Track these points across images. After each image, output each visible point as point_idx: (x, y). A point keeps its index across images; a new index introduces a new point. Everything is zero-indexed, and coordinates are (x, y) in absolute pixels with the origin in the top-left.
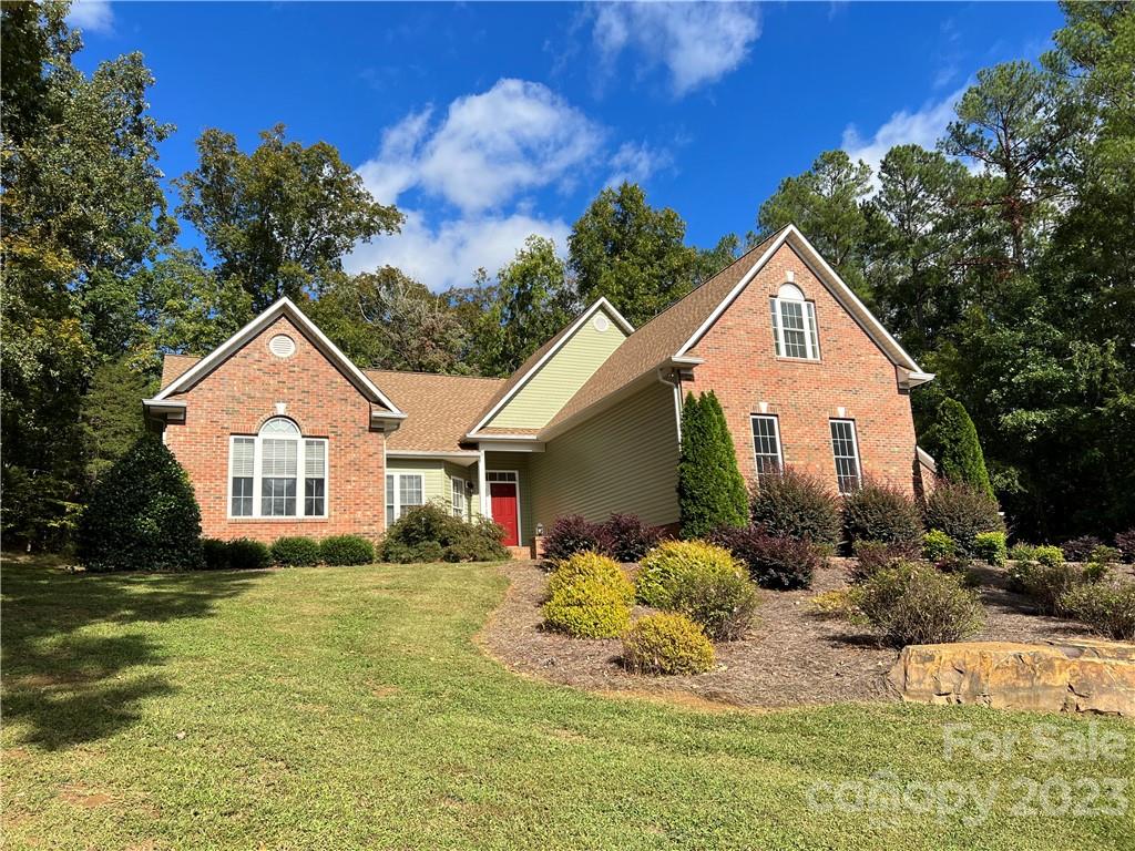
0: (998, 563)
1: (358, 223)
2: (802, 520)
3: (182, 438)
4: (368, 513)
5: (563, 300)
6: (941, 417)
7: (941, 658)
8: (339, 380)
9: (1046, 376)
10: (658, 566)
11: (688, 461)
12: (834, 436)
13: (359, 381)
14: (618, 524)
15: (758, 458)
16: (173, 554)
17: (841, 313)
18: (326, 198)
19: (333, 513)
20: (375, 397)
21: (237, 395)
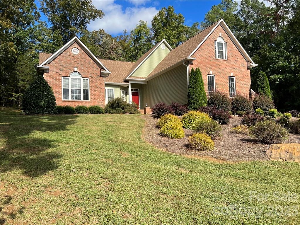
0: (275, 117)
1: (91, 15)
2: (222, 105)
3: (48, 77)
4: (101, 100)
5: (149, 40)
6: (259, 77)
7: (282, 148)
8: (92, 62)
9: (284, 65)
10: (188, 118)
11: (191, 88)
12: (229, 81)
13: (97, 62)
14: (174, 106)
15: (209, 87)
16: (49, 110)
17: (234, 46)
18: (82, 7)
19: (91, 99)
20: (102, 67)
21: (63, 65)
